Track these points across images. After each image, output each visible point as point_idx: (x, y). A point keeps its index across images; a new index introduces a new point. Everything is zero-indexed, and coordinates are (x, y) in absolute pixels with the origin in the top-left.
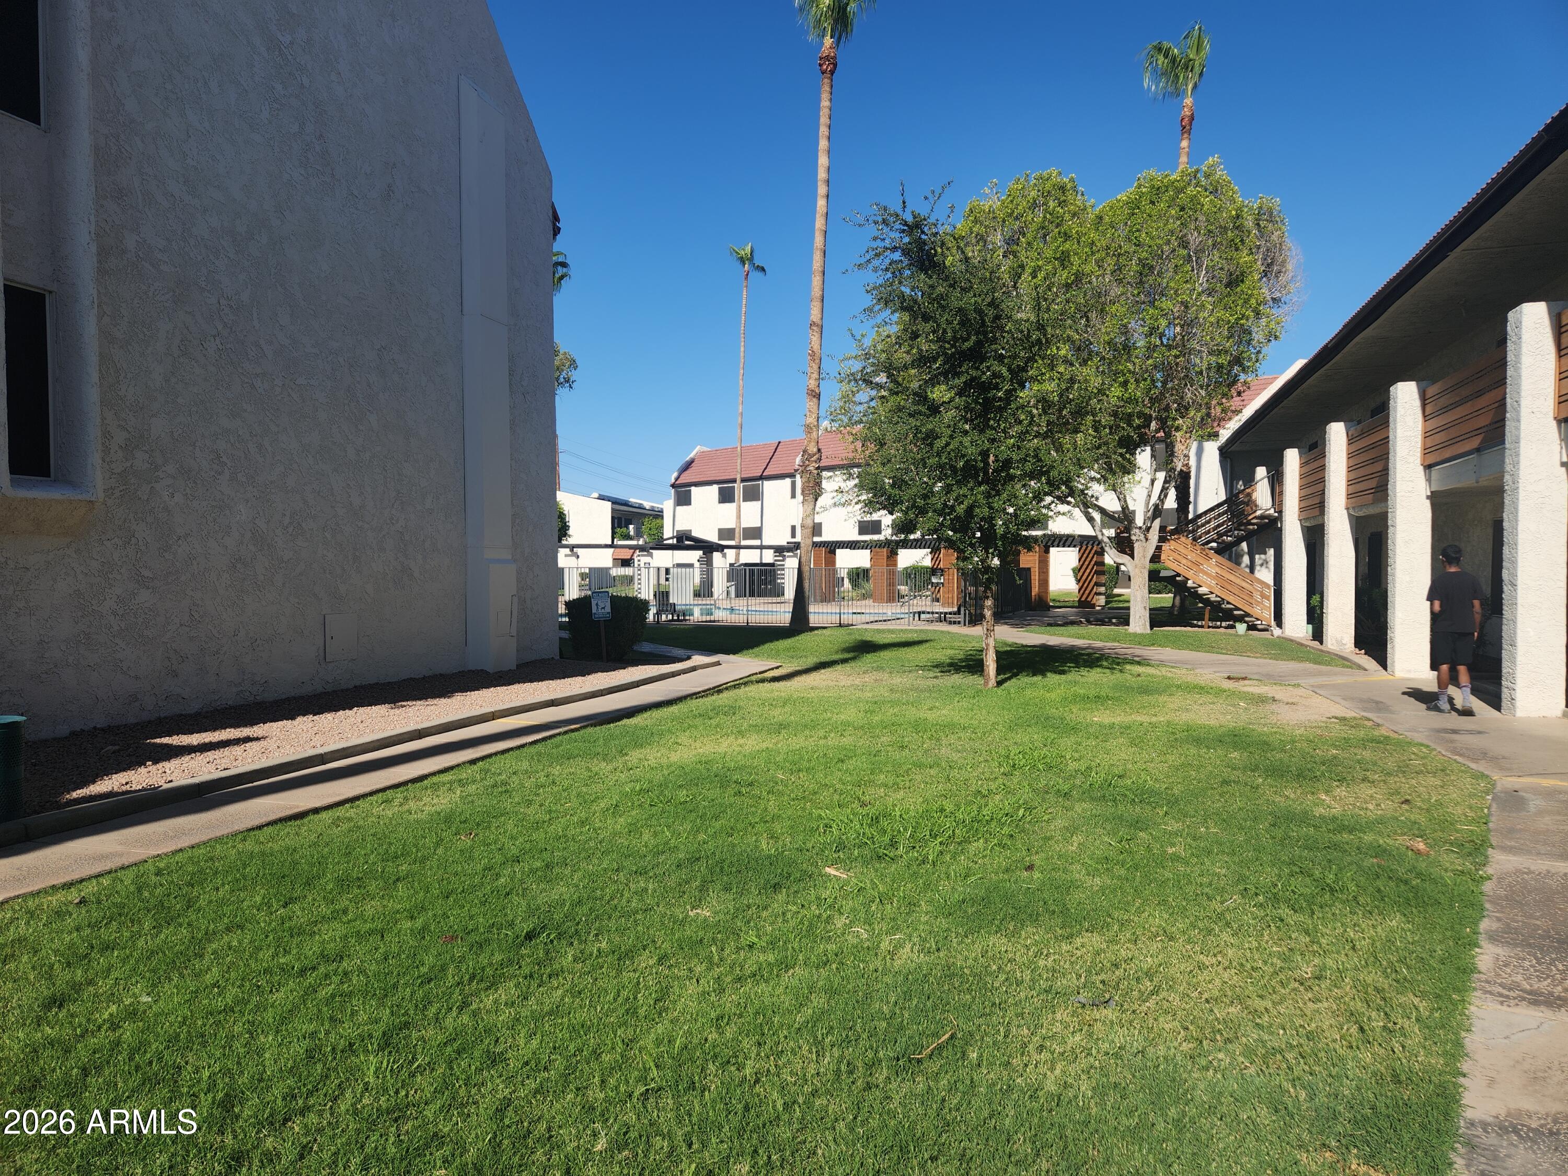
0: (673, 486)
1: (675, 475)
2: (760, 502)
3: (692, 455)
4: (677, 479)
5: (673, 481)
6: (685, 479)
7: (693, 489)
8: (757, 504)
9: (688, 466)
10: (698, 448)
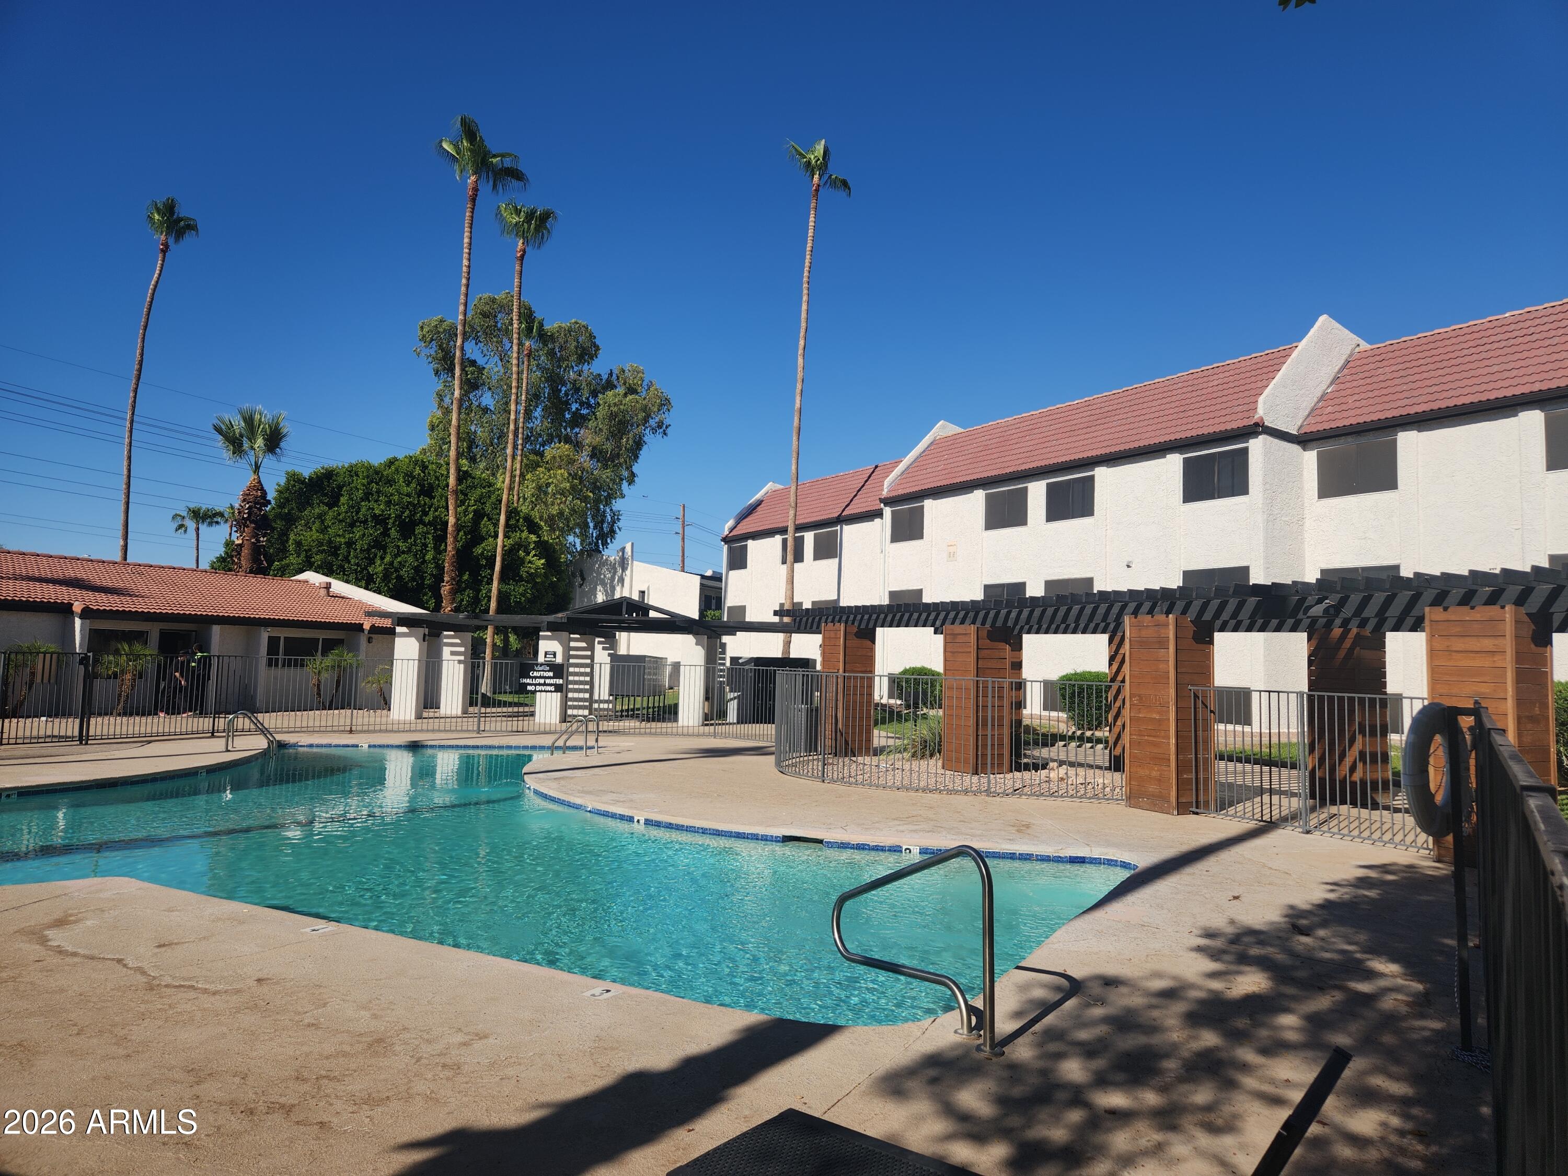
0: (726, 540)
1: (731, 523)
2: (837, 560)
3: (758, 496)
4: (731, 530)
5: (726, 532)
6: (743, 529)
7: (750, 543)
8: (833, 563)
9: (751, 510)
10: (770, 486)
